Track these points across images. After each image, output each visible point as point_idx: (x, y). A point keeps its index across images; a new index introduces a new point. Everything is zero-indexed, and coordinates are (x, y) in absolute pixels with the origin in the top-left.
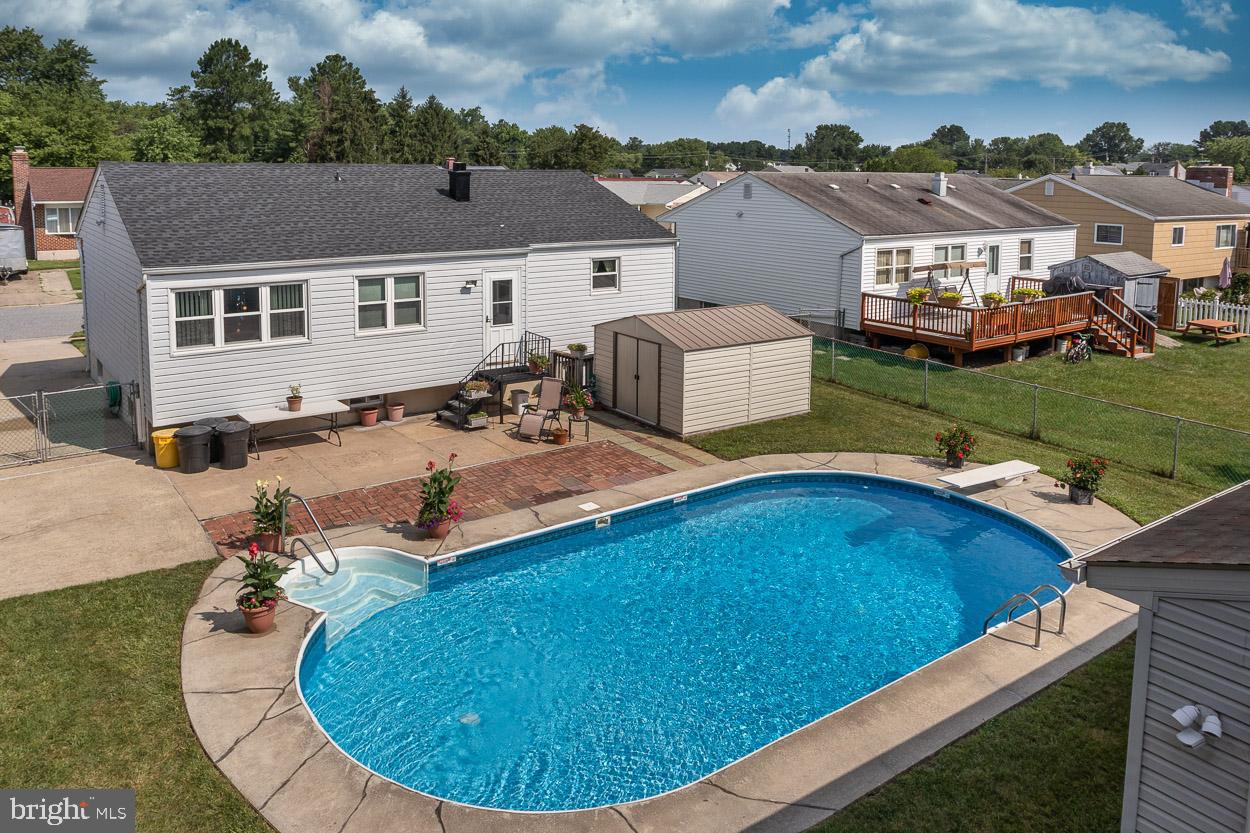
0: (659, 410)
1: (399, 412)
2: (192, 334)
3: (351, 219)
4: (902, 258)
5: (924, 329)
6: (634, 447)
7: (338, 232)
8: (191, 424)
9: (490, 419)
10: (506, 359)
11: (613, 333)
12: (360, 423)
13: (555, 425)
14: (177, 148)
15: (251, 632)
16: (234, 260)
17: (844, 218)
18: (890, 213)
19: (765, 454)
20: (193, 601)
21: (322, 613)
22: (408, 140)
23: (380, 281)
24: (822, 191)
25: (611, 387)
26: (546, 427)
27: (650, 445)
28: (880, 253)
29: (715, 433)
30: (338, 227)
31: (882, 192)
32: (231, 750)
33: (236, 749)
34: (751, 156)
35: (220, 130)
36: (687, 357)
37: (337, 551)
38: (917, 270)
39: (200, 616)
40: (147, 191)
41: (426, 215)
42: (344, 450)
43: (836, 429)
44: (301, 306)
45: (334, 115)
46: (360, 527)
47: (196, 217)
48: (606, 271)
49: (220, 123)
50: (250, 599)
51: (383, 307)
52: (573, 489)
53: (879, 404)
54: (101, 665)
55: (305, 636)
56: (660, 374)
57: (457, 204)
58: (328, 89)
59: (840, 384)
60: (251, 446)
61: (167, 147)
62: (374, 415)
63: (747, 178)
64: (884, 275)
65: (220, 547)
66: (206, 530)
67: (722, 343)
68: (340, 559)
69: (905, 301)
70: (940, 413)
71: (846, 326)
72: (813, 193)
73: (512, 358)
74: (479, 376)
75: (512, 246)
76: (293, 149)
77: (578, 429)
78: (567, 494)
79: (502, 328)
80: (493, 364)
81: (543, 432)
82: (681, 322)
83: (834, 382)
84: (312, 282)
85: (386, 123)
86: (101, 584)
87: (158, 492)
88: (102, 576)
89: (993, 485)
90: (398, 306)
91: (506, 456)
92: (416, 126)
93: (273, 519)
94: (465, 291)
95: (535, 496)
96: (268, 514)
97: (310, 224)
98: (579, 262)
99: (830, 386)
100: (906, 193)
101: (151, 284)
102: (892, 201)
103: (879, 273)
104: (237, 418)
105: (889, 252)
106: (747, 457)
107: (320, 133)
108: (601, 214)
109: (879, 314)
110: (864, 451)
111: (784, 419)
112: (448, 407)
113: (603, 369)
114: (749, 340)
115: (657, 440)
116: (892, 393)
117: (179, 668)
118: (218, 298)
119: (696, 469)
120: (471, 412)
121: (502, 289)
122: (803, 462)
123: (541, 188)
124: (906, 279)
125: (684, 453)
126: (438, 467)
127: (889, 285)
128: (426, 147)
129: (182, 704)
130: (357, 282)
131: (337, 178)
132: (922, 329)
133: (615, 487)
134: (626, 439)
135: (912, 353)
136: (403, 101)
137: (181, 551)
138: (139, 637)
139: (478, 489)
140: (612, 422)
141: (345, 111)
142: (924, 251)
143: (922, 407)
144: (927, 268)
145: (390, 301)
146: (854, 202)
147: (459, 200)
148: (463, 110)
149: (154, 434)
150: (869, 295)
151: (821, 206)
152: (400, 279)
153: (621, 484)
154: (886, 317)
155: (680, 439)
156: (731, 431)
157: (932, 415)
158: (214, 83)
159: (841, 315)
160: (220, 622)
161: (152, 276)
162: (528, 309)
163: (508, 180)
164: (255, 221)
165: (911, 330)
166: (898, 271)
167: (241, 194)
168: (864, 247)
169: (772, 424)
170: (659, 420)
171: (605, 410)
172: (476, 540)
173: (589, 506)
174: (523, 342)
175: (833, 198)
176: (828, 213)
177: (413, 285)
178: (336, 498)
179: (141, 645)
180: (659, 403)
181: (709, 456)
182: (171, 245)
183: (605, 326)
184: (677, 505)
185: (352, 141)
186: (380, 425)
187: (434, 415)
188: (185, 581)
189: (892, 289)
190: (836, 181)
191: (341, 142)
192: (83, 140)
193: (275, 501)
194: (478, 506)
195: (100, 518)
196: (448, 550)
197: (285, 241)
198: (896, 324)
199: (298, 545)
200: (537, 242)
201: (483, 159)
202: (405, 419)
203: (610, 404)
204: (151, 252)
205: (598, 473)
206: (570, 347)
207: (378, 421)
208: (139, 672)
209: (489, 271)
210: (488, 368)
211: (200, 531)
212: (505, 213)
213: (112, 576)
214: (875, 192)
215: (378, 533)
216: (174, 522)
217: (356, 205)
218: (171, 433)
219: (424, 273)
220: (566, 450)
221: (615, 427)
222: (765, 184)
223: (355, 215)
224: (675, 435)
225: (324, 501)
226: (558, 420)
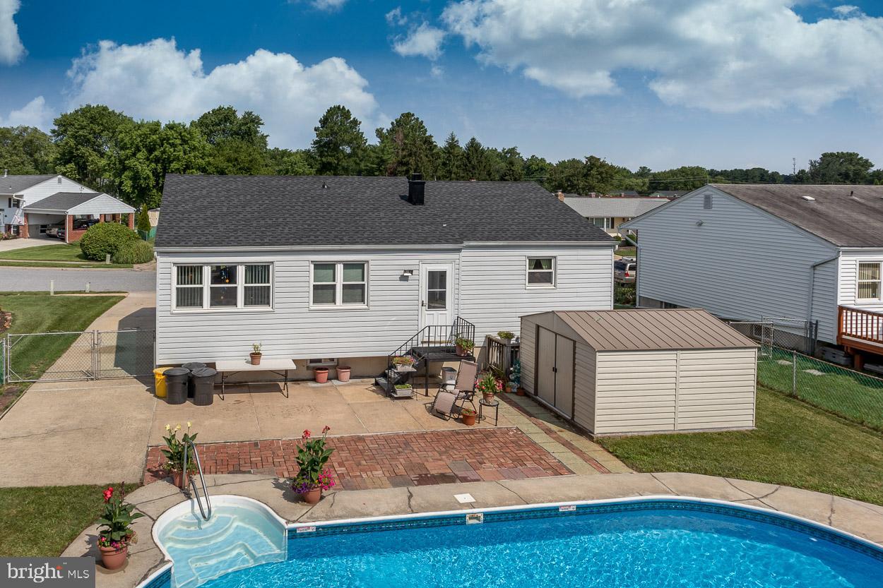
0: (573, 404)
1: (346, 374)
2: (188, 298)
3: (321, 216)
6: (540, 438)
7: (306, 226)
8: (180, 365)
9: (415, 390)
10: (438, 339)
11: (537, 325)
12: (314, 380)
13: (467, 405)
16: (220, 244)
17: (818, 229)
18: (878, 225)
19: (684, 471)
20: (92, 521)
22: (455, 169)
23: (332, 266)
24: (793, 202)
25: (533, 375)
26: (459, 403)
27: (559, 439)
28: (863, 266)
29: (632, 438)
30: (308, 222)
31: (869, 203)
35: (330, 164)
36: (600, 357)
40: (186, 194)
41: (382, 215)
43: (784, 455)
45: (404, 153)
46: (257, 477)
47: (209, 213)
48: (542, 269)
49: (330, 159)
51: (334, 287)
52: (459, 474)
53: (852, 431)
56: (575, 370)
58: (401, 136)
59: (803, 401)
60: (218, 388)
62: (324, 375)
63: (707, 190)
64: (868, 289)
66: (147, 457)
67: (653, 346)
71: (819, 339)
72: (781, 204)
73: (443, 339)
74: (413, 352)
75: (447, 242)
77: (488, 411)
78: (451, 479)
79: (435, 312)
81: (454, 410)
82: (601, 322)
83: (795, 397)
84: (276, 264)
85: (440, 158)
87: (140, 417)
90: (345, 287)
91: (414, 429)
92: (461, 159)
94: (404, 278)
95: (419, 475)
96: (176, 454)
97: (288, 220)
98: (516, 260)
99: (790, 402)
101: (160, 259)
103: (862, 286)
105: (876, 266)
106: (663, 471)
107: (395, 165)
108: (543, 218)
109: (861, 329)
110: (817, 490)
111: (719, 434)
112: (385, 375)
113: (527, 356)
114: (677, 346)
115: (567, 435)
118: (207, 272)
119: (598, 475)
120: (397, 383)
121: (437, 280)
122: (731, 490)
123: (494, 196)
125: (593, 455)
127: (874, 300)
130: (312, 266)
131: (324, 186)
133: (502, 481)
134: (536, 429)
136: (452, 142)
140: (528, 409)
141: (411, 150)
145: (339, 283)
146: (833, 214)
147: (414, 204)
148: (504, 149)
149: (155, 370)
150: (848, 309)
151: (788, 216)
152: (347, 266)
153: (509, 478)
154: (870, 333)
155: (591, 439)
156: (652, 438)
159: (813, 326)
161: (163, 253)
162: (461, 302)
164: (249, 216)
167: (249, 197)
168: (841, 258)
169: (703, 437)
170: (573, 415)
172: (341, 513)
173: (465, 498)
174: (455, 325)
175: (805, 209)
176: (797, 223)
177: (359, 271)
178: (256, 444)
180: (574, 398)
182: (182, 232)
183: (529, 319)
184: (564, 515)
186: (329, 383)
187: (373, 381)
189: (879, 304)
190: (811, 193)
193: (184, 443)
194: (364, 476)
195: (91, 431)
196: (310, 518)
197: (262, 232)
200: (475, 240)
202: (351, 381)
203: (532, 391)
204: (165, 236)
205: (491, 462)
206: (500, 334)
207: (329, 379)
209: (425, 263)
211: (143, 456)
212: (454, 216)
214: (860, 204)
215: (267, 486)
216: (131, 445)
217: (329, 206)
218: (164, 371)
219: (369, 262)
220: (472, 432)
221: (530, 415)
222: (727, 196)
223: (325, 214)
224: (585, 432)
225: (245, 446)
226: (471, 401)
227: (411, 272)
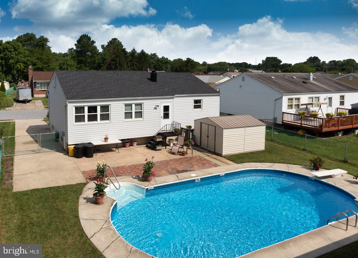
0: (215, 147)
1: (135, 144)
2: (79, 119)
3: (122, 87)
4: (297, 101)
5: (305, 124)
6: (207, 158)
7: (119, 91)
8: (78, 144)
9: (162, 147)
10: (167, 129)
11: (200, 123)
12: (124, 146)
13: (182, 150)
14: (70, 66)
15: (97, 204)
16: (91, 98)
17: (276, 88)
18: (292, 86)
19: (250, 162)
20: (81, 194)
21: (116, 200)
22: (135, 63)
23: (131, 105)
24: (269, 79)
25: (199, 139)
26: (180, 150)
27: (212, 157)
28: (289, 99)
29: (233, 155)
30: (119, 89)
31: (290, 79)
32: (93, 236)
33: (95, 235)
34: (243, 67)
35: (82, 60)
36: (224, 131)
37: (120, 183)
38: (302, 105)
39: (83, 198)
40: (67, 78)
41: (144, 86)
42: (120, 154)
43: (274, 156)
44: (108, 112)
45: (114, 56)
46: (125, 177)
47: (80, 86)
48: (198, 104)
49: (82, 58)
50: (97, 194)
51: (132, 113)
52: (188, 169)
53: (289, 148)
54: (58, 209)
55: (112, 206)
56: (215, 136)
57: (153, 83)
58: (112, 48)
59: (275, 141)
60: (94, 152)
61: (68, 66)
62: (128, 144)
63: (243, 75)
64: (290, 106)
65: (87, 179)
66: (83, 174)
67: (236, 127)
68: (121, 185)
69: (298, 115)
70: (311, 152)
71: (277, 123)
72: (266, 80)
73: (169, 129)
74: (159, 134)
75: (169, 95)
76: (102, 66)
77: (189, 151)
78: (187, 171)
79: (166, 120)
80: (163, 131)
81: (178, 152)
82: (222, 120)
83: (273, 140)
84: (112, 105)
85: (129, 58)
86: (56, 187)
87: (70, 163)
88: (56, 185)
89: (330, 177)
90: (135, 112)
91: (168, 159)
92: (138, 59)
93: (102, 172)
94: (155, 108)
95: (177, 171)
96: (100, 171)
97: (111, 88)
98: (190, 100)
99: (271, 142)
100: (298, 80)
101: (69, 105)
102: (293, 82)
103: (289, 106)
104: (90, 143)
105: (292, 99)
106: (244, 163)
107: (110, 61)
108: (196, 86)
109: (289, 119)
110: (284, 163)
111: (256, 152)
112: (150, 143)
113: (197, 133)
114: (245, 126)
115: (214, 156)
116: (293, 145)
117: (78, 212)
118: (86, 109)
119: (227, 166)
120: (157, 145)
121: (166, 108)
122: (263, 165)
123: (178, 78)
124: (298, 108)
125: (223, 161)
126: (149, 160)
127: (292, 110)
128: (140, 65)
129: (80, 222)
130: (124, 105)
131: (118, 75)
132: (304, 124)
133: (201, 170)
134: (205, 156)
135: (300, 132)
136: (134, 51)
137: (77, 180)
138: (67, 202)
139: (159, 168)
140: (200, 150)
141: (117, 55)
142: (305, 99)
143: (304, 150)
144: (306, 105)
146: (280, 82)
147: (153, 82)
148: (151, 54)
149: (69, 147)
150: (285, 113)
151: (268, 84)
152: (136, 105)
153: (203, 169)
154: (291, 120)
155: (222, 156)
156: (239, 154)
157: (308, 153)
158: (81, 47)
159: (275, 119)
160: (88, 200)
161: (69, 102)
162: (174, 114)
163: (168, 76)
164: (96, 87)
165: (300, 125)
166: (295, 105)
167: (92, 79)
168: (283, 97)
169: (252, 153)
170: (215, 150)
171: (198, 146)
172: (159, 183)
173: (193, 175)
174: (172, 124)
175: (272, 81)
176: (271, 86)
177: (140, 106)
178: (118, 168)
179: (68, 205)
180: (215, 145)
181: (231, 162)
182: (74, 94)
183: (198, 120)
184: (221, 176)
185: (119, 64)
186: (130, 148)
187: (146, 145)
188: (78, 188)
189: (293, 111)
190: (273, 76)
191: (116, 64)
192: (46, 64)
193: (102, 167)
194: (159, 173)
195: (55, 169)
196: (151, 185)
197: (104, 93)
198: (294, 123)
199: (109, 180)
200: (177, 94)
201: (158, 69)
202: (137, 146)
203: (199, 144)
205: (195, 165)
206: (187, 126)
207: (129, 146)
208: (68, 212)
209: (163, 102)
210: (162, 132)
211: (81, 175)
212: (167, 85)
213: (59, 185)
214: (286, 79)
215: (131, 179)
216: (75, 172)
217: (124, 83)
218: (73, 146)
219: (143, 103)
220: (186, 158)
221: (201, 152)
222: (249, 77)
223: (124, 86)
224: (220, 155)
225: (115, 168)
226: (183, 148)
227: (158, 106)
